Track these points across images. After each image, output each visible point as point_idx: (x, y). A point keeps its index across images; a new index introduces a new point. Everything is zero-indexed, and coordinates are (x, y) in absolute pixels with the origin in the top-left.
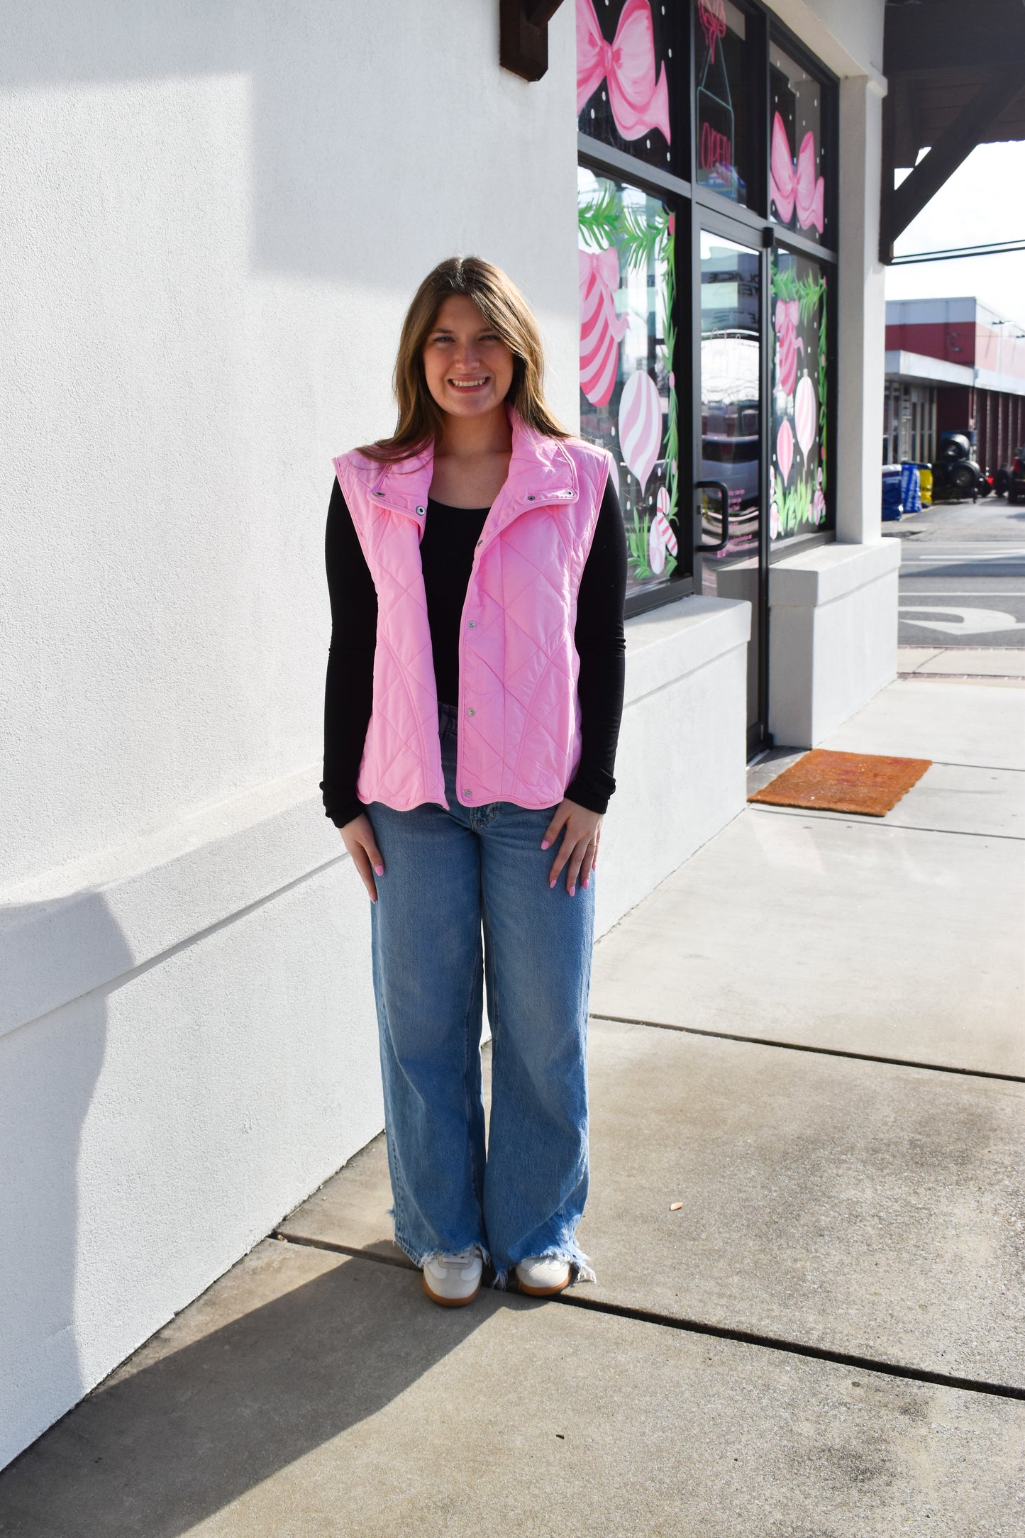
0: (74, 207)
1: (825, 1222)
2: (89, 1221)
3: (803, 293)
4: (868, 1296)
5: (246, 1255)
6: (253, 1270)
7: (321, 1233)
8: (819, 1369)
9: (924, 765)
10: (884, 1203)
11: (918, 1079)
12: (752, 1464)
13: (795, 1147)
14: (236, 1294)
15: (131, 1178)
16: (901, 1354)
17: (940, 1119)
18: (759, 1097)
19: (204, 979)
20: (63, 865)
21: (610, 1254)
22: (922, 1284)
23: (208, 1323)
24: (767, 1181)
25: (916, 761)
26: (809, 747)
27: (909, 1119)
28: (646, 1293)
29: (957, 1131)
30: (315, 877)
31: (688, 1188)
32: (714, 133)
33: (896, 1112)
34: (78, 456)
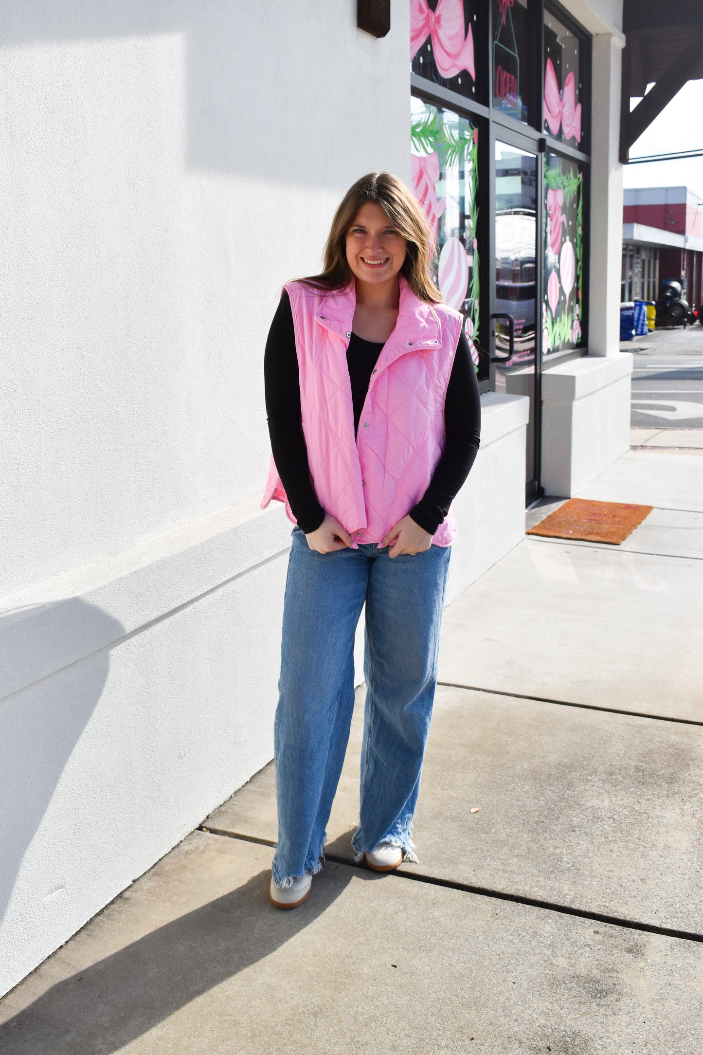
0: (64, 125)
1: (576, 821)
2: (74, 817)
3: (566, 184)
4: (605, 873)
5: (181, 841)
6: (186, 852)
7: (232, 827)
8: (571, 922)
9: (648, 509)
10: (617, 809)
11: (641, 725)
12: (525, 986)
13: (556, 771)
14: (174, 868)
15: (103, 788)
16: (627, 912)
17: (656, 752)
18: (532, 737)
19: (153, 654)
20: (57, 576)
21: (429, 843)
22: (642, 864)
23: (155, 888)
24: (537, 794)
25: (642, 506)
26: (569, 497)
27: (635, 752)
28: (453, 869)
29: (667, 760)
30: (229, 585)
31: (482, 798)
32: (505, 73)
33: (626, 747)
34: (67, 296)
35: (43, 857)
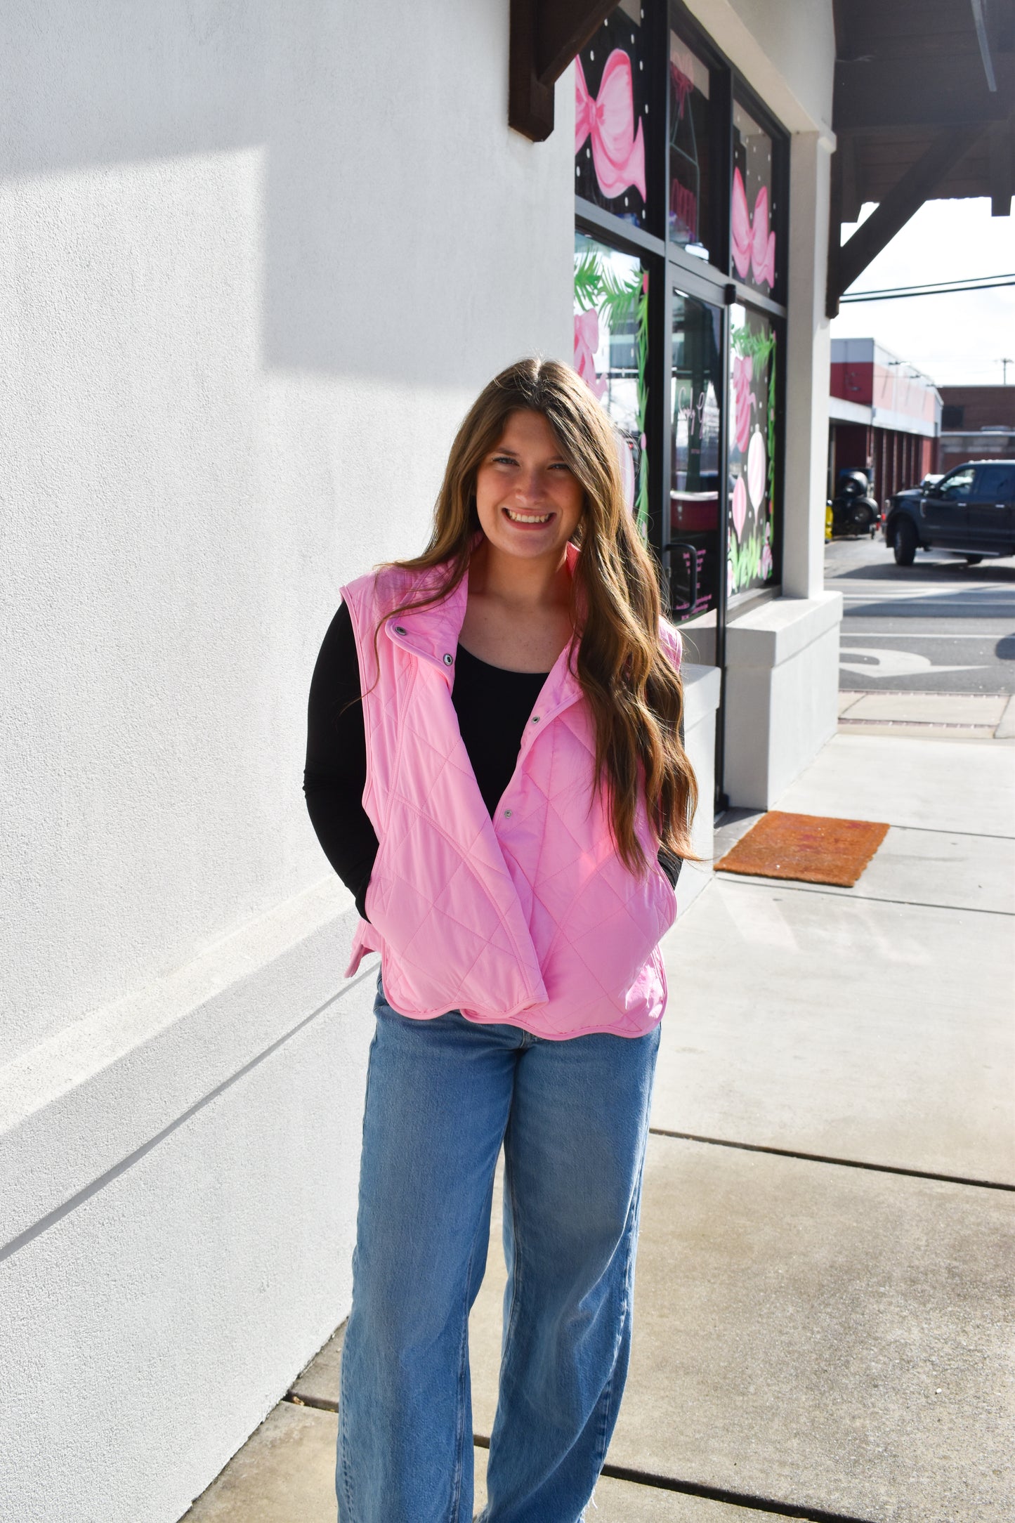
0: (104, 286)
1: (876, 1369)
3: (756, 348)
4: (937, 1461)
5: (262, 1423)
6: (272, 1442)
9: (883, 828)
10: (933, 1345)
11: (942, 1194)
13: (829, 1278)
14: (257, 1474)
15: (152, 1362)
17: (973, 1241)
18: (782, 1218)
19: (227, 1131)
20: (82, 1019)
21: (656, 1414)
22: (991, 1443)
23: (229, 1513)
24: (807, 1320)
25: (874, 824)
26: (765, 808)
27: (942, 1243)
28: (702, 1462)
29: (993, 1255)
30: (333, 1005)
31: (725, 1330)
32: (684, 188)
33: (927, 1234)
34: (103, 563)
35: (62, 1491)
